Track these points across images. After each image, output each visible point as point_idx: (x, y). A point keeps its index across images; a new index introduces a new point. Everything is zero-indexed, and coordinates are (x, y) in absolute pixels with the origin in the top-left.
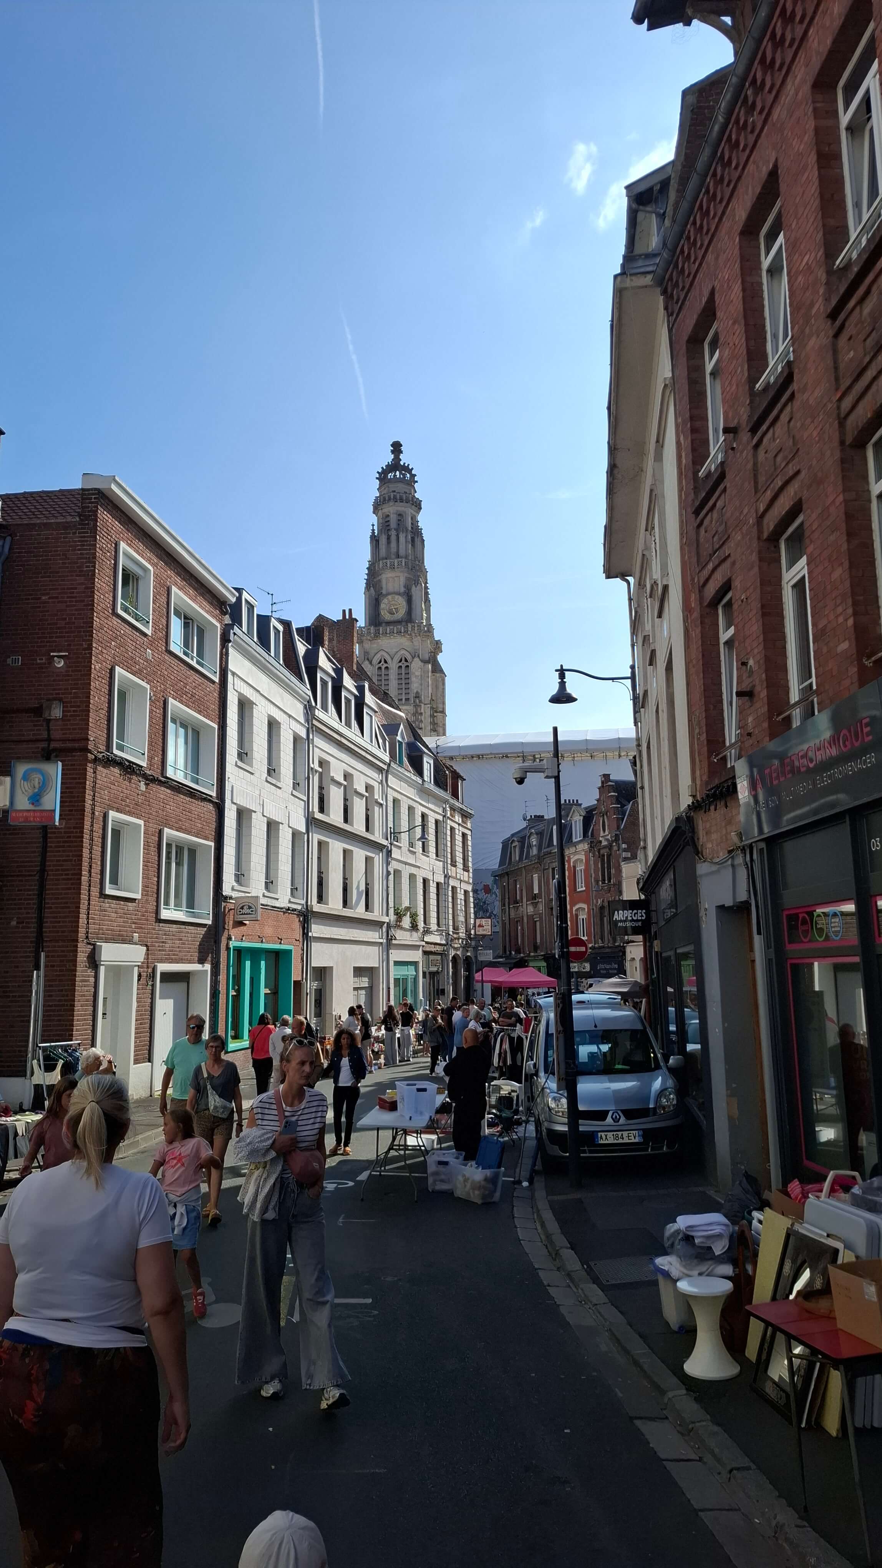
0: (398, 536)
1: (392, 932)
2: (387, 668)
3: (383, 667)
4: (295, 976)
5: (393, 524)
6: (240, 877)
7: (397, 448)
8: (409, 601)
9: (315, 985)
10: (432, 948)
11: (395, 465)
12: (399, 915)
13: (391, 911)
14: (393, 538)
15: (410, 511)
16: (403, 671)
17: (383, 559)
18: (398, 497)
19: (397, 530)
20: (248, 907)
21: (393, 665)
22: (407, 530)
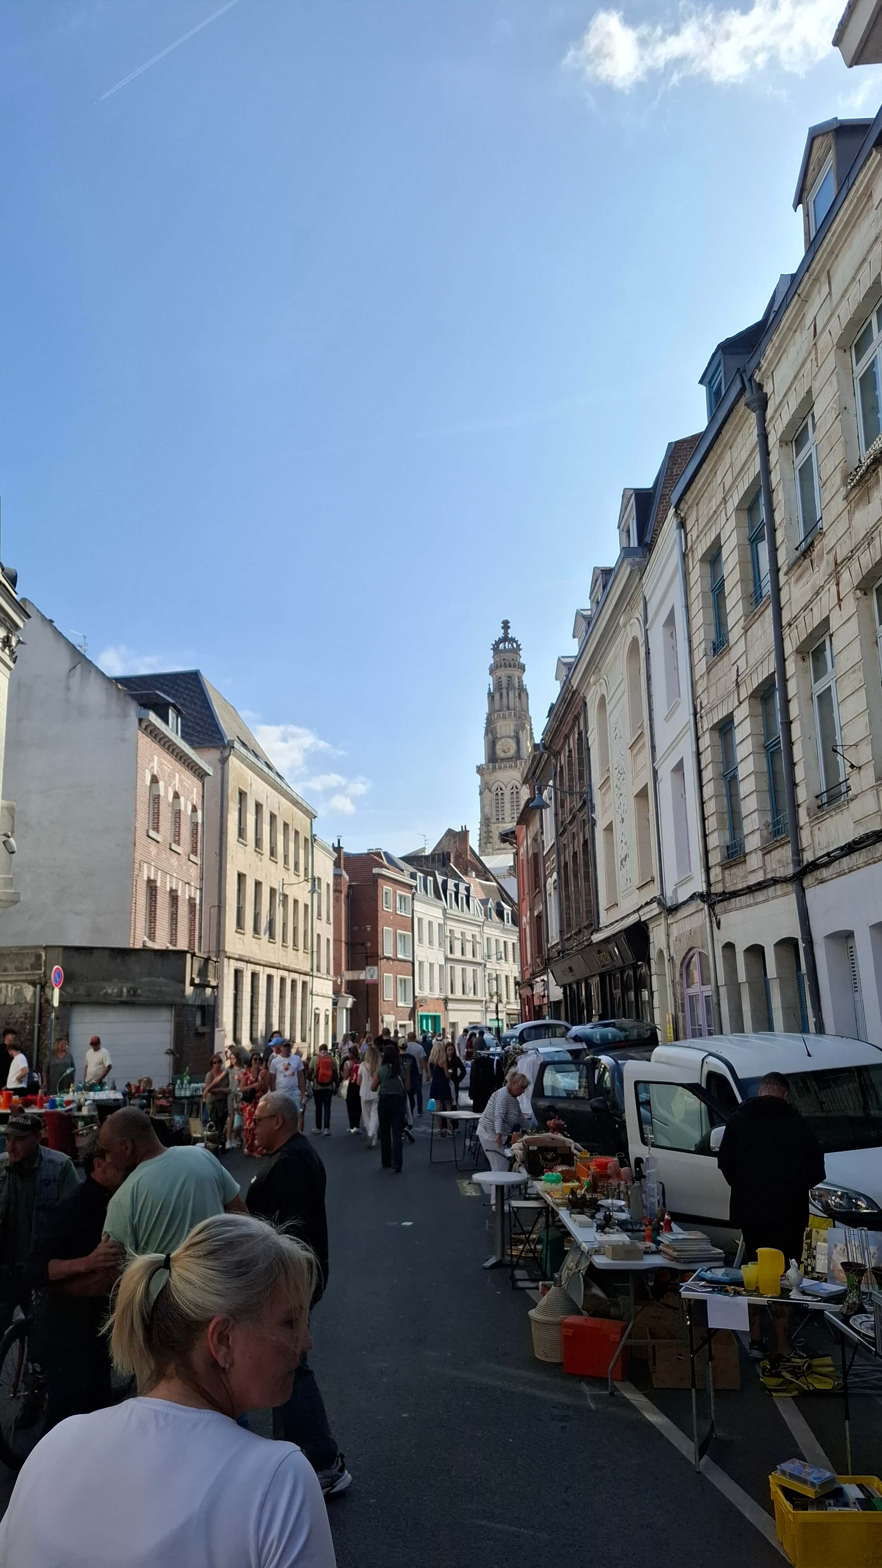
0: (508, 693)
1: (488, 1004)
2: (502, 794)
3: (499, 794)
4: (442, 1026)
5: (504, 685)
6: (421, 988)
7: (506, 625)
8: (518, 742)
9: (451, 1030)
10: (512, 1012)
11: (505, 639)
12: (491, 996)
13: (487, 994)
14: (505, 694)
15: (516, 673)
16: (515, 796)
17: (497, 711)
18: (507, 664)
19: (507, 689)
20: (424, 1000)
21: (507, 792)
22: (515, 688)
